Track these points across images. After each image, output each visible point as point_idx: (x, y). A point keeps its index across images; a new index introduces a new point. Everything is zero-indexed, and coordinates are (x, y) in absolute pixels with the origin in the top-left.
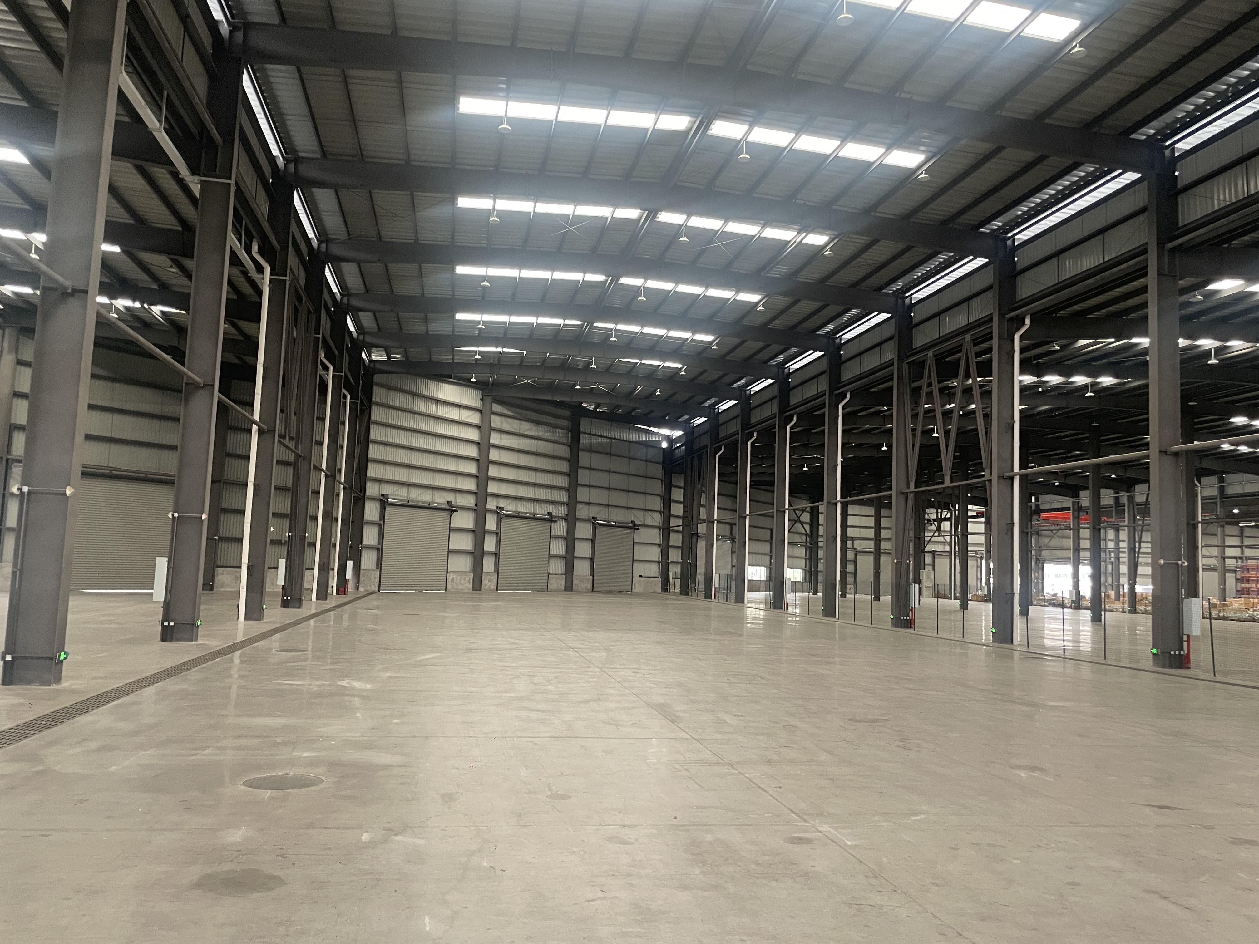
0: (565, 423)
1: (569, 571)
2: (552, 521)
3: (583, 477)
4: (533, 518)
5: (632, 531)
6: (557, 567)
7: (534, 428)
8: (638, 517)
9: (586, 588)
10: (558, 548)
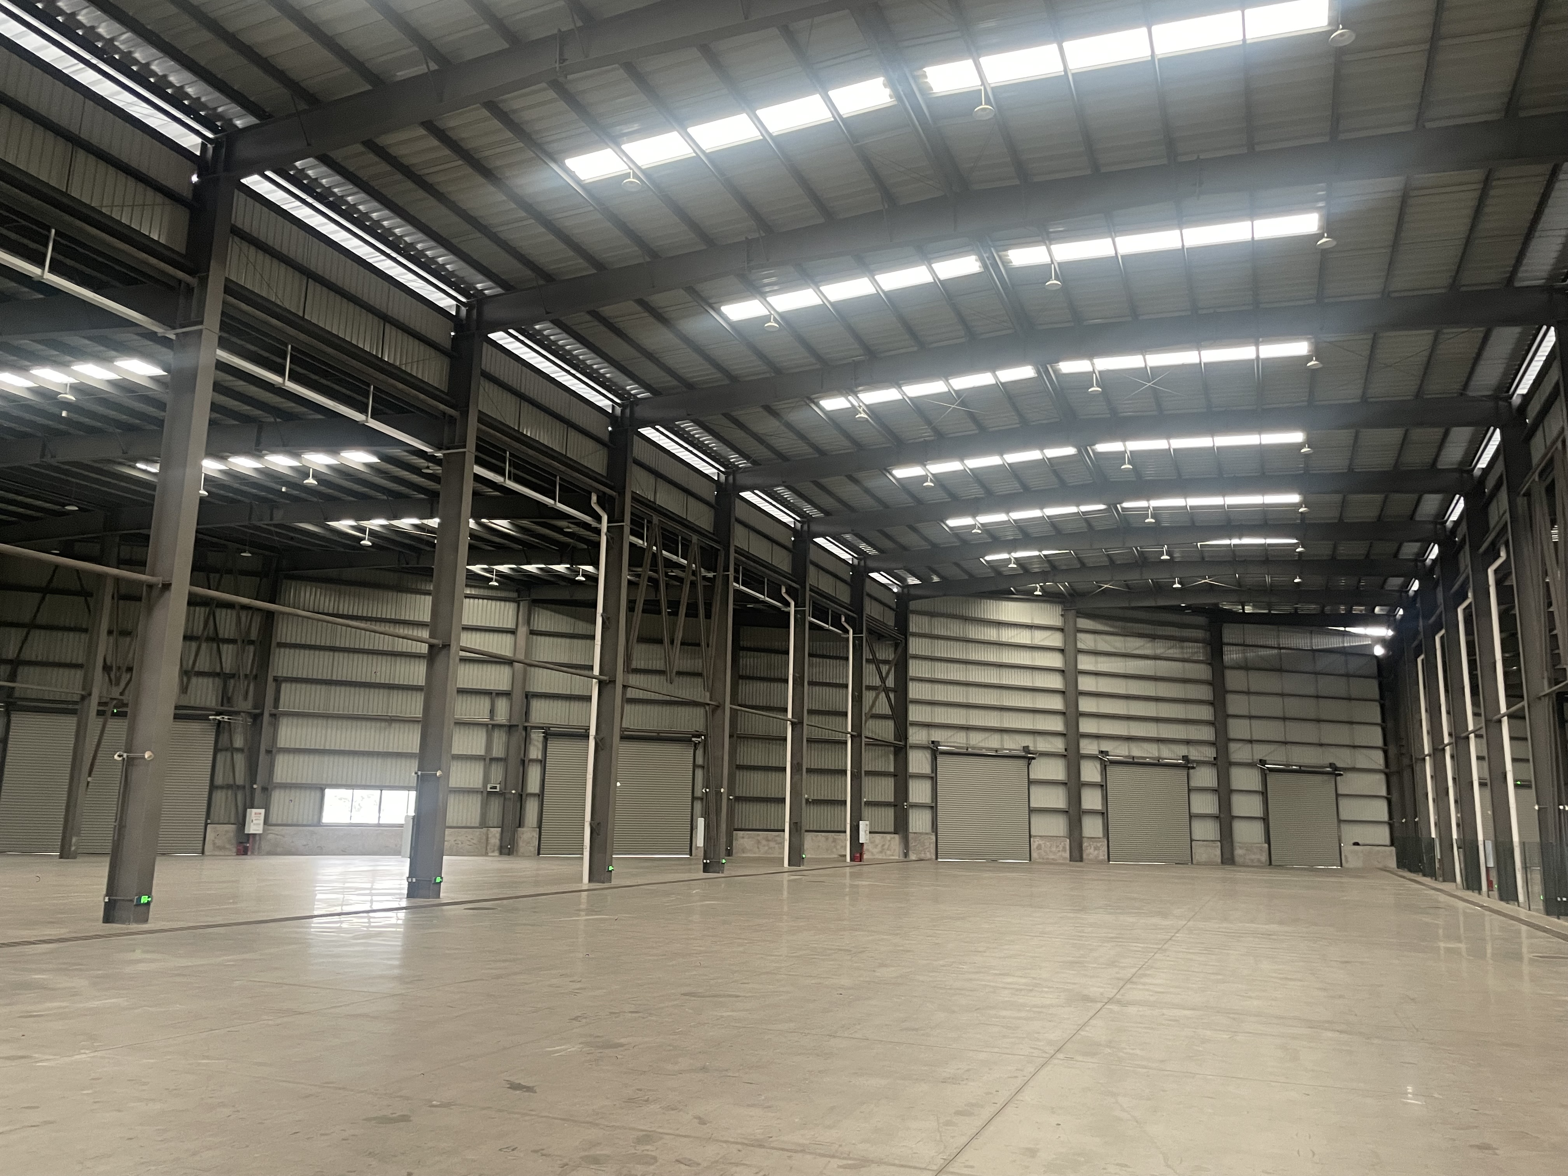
0: (1199, 634)
1: (1226, 837)
2: (1189, 768)
3: (1235, 704)
4: (1157, 764)
5: (1332, 778)
6: (1207, 830)
7: (1149, 645)
8: (1342, 758)
9: (1259, 860)
10: (1205, 804)
